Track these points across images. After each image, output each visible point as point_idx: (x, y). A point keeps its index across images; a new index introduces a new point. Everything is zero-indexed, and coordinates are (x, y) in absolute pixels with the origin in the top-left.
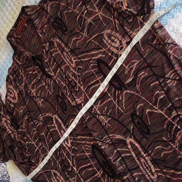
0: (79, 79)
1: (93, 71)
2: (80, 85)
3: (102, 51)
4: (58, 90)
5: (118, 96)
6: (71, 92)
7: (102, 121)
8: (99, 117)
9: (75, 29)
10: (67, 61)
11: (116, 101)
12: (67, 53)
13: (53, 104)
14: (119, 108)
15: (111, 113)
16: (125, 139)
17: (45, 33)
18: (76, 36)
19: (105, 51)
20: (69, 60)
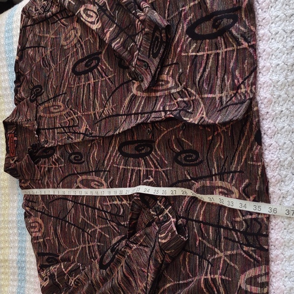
0: (73, 111)
1: (76, 85)
2: (76, 116)
3: (69, 58)
4: (67, 151)
5: (102, 68)
6: (75, 133)
7: (109, 113)
8: (104, 114)
9: (45, 77)
10: (56, 112)
11: (104, 75)
12: (53, 106)
13: (70, 173)
14: (109, 77)
15: (108, 93)
16: (132, 94)
17: (30, 119)
18: (49, 80)
19: (72, 54)
20: (57, 109)
